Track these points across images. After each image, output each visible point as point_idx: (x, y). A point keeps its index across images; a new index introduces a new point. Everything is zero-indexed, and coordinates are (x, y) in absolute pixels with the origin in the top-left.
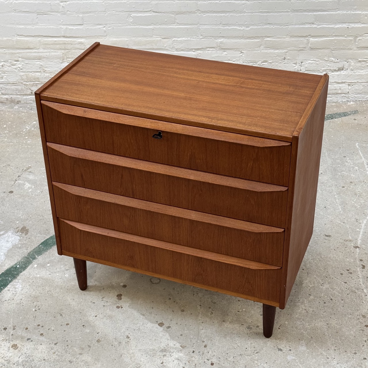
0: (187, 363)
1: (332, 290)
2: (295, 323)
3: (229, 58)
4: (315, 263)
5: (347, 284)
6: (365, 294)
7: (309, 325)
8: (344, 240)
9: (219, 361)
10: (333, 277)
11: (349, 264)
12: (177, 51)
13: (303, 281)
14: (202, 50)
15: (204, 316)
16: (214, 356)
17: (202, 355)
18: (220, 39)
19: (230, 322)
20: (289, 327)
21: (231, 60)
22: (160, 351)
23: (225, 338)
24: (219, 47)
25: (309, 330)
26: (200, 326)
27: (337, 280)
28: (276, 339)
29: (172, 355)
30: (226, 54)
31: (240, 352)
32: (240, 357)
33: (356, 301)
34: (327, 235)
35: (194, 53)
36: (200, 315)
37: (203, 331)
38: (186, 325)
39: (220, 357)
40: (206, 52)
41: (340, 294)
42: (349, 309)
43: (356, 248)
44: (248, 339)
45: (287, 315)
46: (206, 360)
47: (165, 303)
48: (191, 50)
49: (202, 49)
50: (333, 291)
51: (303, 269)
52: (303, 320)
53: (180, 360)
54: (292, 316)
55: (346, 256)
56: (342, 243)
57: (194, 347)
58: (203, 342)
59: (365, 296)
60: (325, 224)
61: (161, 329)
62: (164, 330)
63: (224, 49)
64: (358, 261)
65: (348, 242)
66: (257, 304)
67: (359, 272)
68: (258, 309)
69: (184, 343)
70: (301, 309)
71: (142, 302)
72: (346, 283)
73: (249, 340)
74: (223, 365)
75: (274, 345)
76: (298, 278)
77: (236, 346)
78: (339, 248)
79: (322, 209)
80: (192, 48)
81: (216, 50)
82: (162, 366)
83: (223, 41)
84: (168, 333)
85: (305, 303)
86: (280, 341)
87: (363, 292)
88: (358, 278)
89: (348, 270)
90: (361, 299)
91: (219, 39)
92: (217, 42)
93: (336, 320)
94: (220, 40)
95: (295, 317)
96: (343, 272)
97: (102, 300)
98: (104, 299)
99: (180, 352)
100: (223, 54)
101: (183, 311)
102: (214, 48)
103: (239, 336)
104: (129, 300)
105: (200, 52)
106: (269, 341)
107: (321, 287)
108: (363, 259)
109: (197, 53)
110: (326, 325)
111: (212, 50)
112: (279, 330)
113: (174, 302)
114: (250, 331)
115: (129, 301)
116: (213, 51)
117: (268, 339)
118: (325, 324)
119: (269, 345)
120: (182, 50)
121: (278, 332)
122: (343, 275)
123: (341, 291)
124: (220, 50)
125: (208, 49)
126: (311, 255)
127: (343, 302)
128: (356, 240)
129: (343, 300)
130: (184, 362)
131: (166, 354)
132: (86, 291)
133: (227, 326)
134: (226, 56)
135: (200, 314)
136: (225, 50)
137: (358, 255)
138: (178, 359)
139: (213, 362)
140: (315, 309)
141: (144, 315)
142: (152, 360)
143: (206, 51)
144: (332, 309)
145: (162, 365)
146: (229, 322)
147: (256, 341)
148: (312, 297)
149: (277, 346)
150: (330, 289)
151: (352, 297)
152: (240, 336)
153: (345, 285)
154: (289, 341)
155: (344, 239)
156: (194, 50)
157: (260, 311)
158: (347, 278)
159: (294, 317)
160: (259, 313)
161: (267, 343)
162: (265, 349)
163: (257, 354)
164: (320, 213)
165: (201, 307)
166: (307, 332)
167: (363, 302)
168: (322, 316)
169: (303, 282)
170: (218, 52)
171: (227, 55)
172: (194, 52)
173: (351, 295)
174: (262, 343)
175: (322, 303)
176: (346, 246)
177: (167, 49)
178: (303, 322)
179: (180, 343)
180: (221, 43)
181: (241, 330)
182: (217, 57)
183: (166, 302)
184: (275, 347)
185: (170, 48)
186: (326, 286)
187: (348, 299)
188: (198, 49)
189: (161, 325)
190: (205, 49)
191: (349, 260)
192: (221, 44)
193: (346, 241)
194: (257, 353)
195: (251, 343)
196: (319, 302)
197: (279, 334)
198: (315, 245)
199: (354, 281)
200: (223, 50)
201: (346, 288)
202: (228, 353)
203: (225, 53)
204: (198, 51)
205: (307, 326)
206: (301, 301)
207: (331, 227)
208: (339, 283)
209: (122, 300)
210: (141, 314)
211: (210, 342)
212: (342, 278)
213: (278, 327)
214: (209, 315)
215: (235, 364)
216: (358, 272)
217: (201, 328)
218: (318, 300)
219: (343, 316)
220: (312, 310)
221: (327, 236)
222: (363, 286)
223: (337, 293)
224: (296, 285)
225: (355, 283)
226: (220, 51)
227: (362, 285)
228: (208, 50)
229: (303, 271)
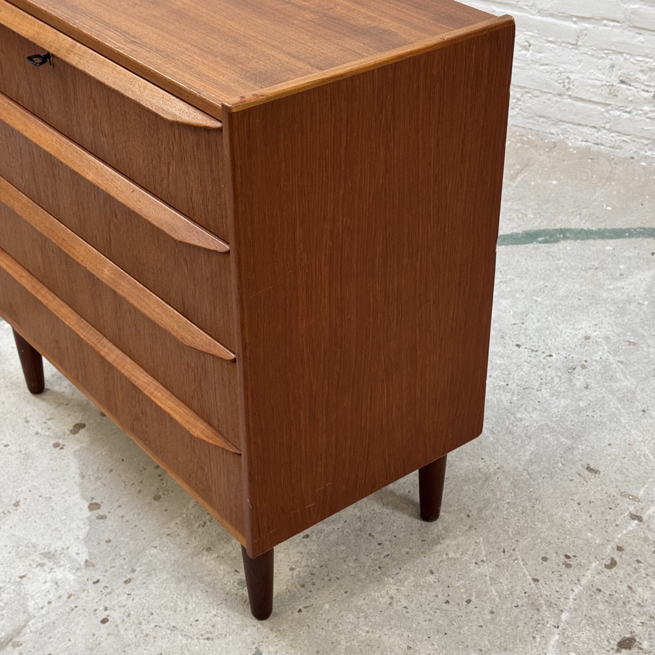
0: (65, 598)
1: (489, 584)
2: (342, 616)
3: (647, 51)
4: (509, 513)
5: (536, 585)
6: (558, 623)
7: (368, 632)
8: (622, 493)
9: (123, 620)
10: (519, 557)
11: (581, 546)
12: (540, 15)
13: (443, 539)
14: (591, 23)
15: (184, 524)
16: (124, 606)
17: (106, 596)
18: (634, 5)
19: (218, 557)
20: (323, 616)
21: (650, 56)
22: (41, 554)
23: (179, 581)
24: (629, 21)
25: (358, 642)
26: (158, 539)
27: (523, 567)
28: (272, 630)
29: (55, 570)
30: (643, 40)
31: (178, 623)
32: (169, 632)
33: (520, 628)
34: (592, 467)
35: (574, 26)
36: (178, 520)
37: (153, 551)
38: (136, 526)
39: (132, 613)
40: (600, 28)
41: (497, 599)
42: (490, 638)
43: (634, 519)
44: (218, 605)
45: (343, 592)
46: (101, 608)
47: (141, 471)
48: (570, 17)
49: (592, 20)
50: (491, 585)
51: (468, 516)
52: (366, 617)
53: (58, 586)
54: (351, 599)
55: (592, 527)
56: (610, 496)
57: (108, 574)
58: (133, 571)
59: (555, 627)
60: (610, 445)
61: (87, 513)
62: (88, 518)
63: (639, 28)
64: (610, 547)
65: (626, 499)
66: (305, 545)
67: (589, 572)
68: (299, 554)
69: (98, 558)
70: (383, 592)
71: (104, 453)
72: (535, 580)
73: (218, 607)
74: (122, 632)
75: (256, 640)
76: (441, 528)
77: (183, 607)
78: (592, 504)
79: (633, 413)
80: (571, 14)
81: (621, 27)
82: (16, 582)
83: (639, 8)
84: (88, 528)
85: (406, 583)
86: (276, 636)
87: (559, 616)
88: (577, 582)
89: (568, 557)
90: (537, 631)
91: (631, 4)
92: (626, 9)
93: (436, 647)
94: (632, 6)
95: (354, 603)
96: (552, 556)
97: (45, 423)
98: (49, 422)
99: (73, 571)
100: (635, 40)
101: (157, 498)
102: (618, 22)
103: (207, 591)
104: (88, 440)
105: (587, 25)
106: (254, 626)
107: (472, 566)
108: (628, 549)
109: (580, 28)
110: (402, 649)
111: (614, 27)
112: (296, 615)
113: (159, 476)
114: (238, 589)
115: (87, 442)
116: (614, 30)
117: (255, 622)
118: (405, 647)
119: (247, 634)
120: (551, 15)
121: (290, 618)
122: (545, 563)
123: (508, 593)
124: (630, 29)
125: (605, 22)
126: (515, 493)
127: (489, 617)
128: (650, 502)
129: (492, 613)
130: (61, 592)
131: (48, 563)
132: (37, 397)
133: (206, 561)
134: (641, 45)
135: (180, 518)
136: (642, 31)
137: (625, 535)
138: (57, 583)
139: (109, 618)
140: (412, 606)
141: (83, 477)
142: (11, 564)
143: (600, 26)
144: (451, 622)
145: (18, 580)
146: (216, 555)
147: (228, 616)
148: (431, 578)
149: (261, 644)
150: (488, 578)
151: (522, 616)
152: (210, 590)
153: (530, 584)
154: (294, 645)
155: (622, 491)
156: (575, 19)
157: (297, 559)
158: (549, 571)
159: (352, 601)
160: (291, 564)
161: (245, 629)
162: (231, 638)
163: (206, 641)
164: (621, 419)
165: (196, 505)
166: (348, 644)
167: (534, 638)
168: (415, 625)
169: (441, 541)
170: (626, 32)
171: (642, 43)
172: (575, 22)
173: (521, 612)
174: (237, 625)
175: (442, 598)
176: (613, 506)
177: (521, 8)
178: (362, 619)
179: (90, 554)
180: (634, 12)
181: (223, 581)
182: (623, 43)
183: (145, 469)
184: (254, 643)
185: (527, 6)
186: (487, 569)
187: (507, 617)
188: (583, 19)
189: (94, 506)
190: (597, 20)
191: (592, 538)
192: (632, 16)
193: (625, 496)
194: (208, 639)
195: (215, 615)
196: (437, 596)
197: (289, 622)
198: (543, 478)
199: (560, 584)
200: (637, 31)
201: (525, 593)
202: (154, 613)
203: (641, 38)
204: (583, 22)
205: (361, 632)
206: (401, 576)
207: (616, 456)
208: (520, 574)
209: (77, 435)
210: (81, 473)
211: (144, 577)
212: (538, 568)
213: (301, 607)
214: (196, 525)
215: (146, 640)
216: (588, 569)
217: (156, 543)
218: (438, 589)
219: (460, 647)
220: (405, 605)
221: (592, 469)
222: (570, 604)
223: (496, 594)
224: (423, 541)
225: (558, 589)
226: (629, 31)
227: (571, 600)
228: (605, 25)
229: (466, 519)
